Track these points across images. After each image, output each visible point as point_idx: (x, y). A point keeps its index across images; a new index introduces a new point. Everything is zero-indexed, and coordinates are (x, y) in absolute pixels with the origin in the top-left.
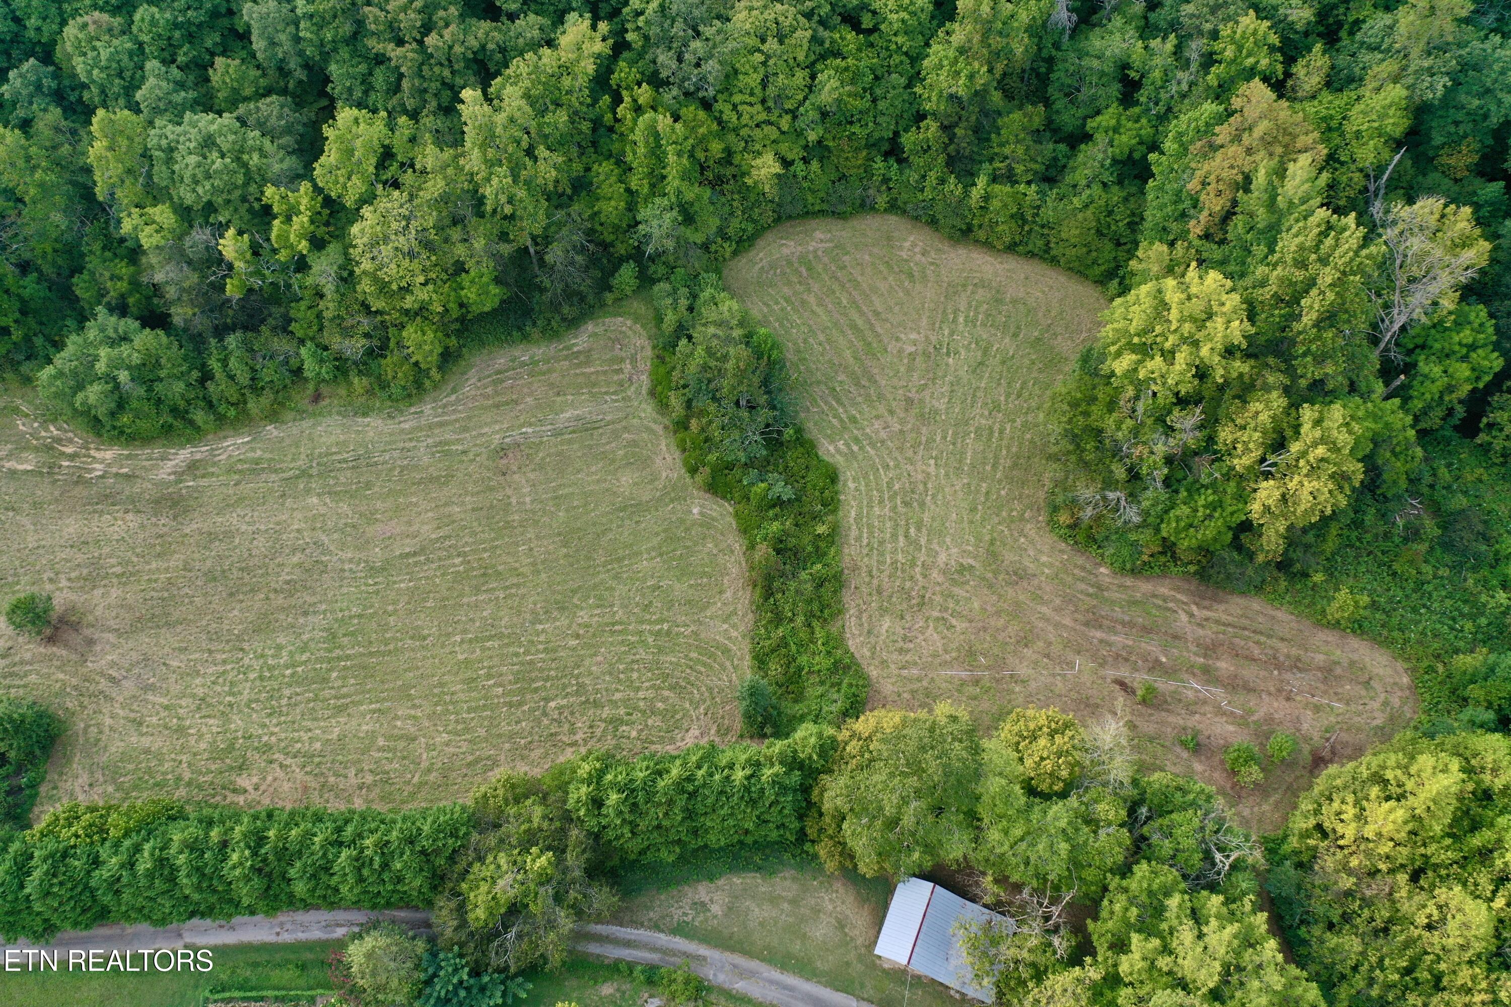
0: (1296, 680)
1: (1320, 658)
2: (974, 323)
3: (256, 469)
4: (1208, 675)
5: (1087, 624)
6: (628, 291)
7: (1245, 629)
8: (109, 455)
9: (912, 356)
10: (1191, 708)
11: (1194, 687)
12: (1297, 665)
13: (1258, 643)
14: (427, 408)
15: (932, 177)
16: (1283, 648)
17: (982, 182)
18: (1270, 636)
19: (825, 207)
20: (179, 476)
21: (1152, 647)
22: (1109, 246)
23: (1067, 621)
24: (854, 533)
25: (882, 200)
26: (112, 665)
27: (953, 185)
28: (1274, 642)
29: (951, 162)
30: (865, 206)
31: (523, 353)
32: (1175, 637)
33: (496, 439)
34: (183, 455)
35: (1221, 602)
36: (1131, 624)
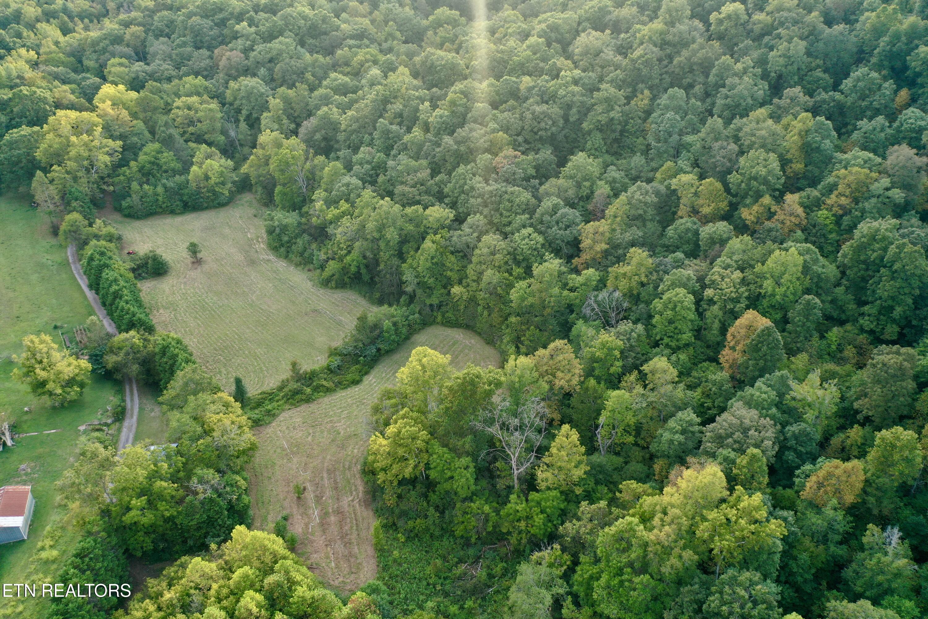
0: (339, 547)
1: (356, 550)
4: (325, 515)
5: (328, 470)
7: (356, 520)
10: (305, 514)
11: (316, 513)
12: (347, 544)
13: (352, 527)
16: (354, 536)
18: (357, 530)
21: (328, 493)
23: (326, 464)
28: (355, 533)
32: (338, 499)
34: (272, 257)
35: (366, 507)
36: (335, 482)
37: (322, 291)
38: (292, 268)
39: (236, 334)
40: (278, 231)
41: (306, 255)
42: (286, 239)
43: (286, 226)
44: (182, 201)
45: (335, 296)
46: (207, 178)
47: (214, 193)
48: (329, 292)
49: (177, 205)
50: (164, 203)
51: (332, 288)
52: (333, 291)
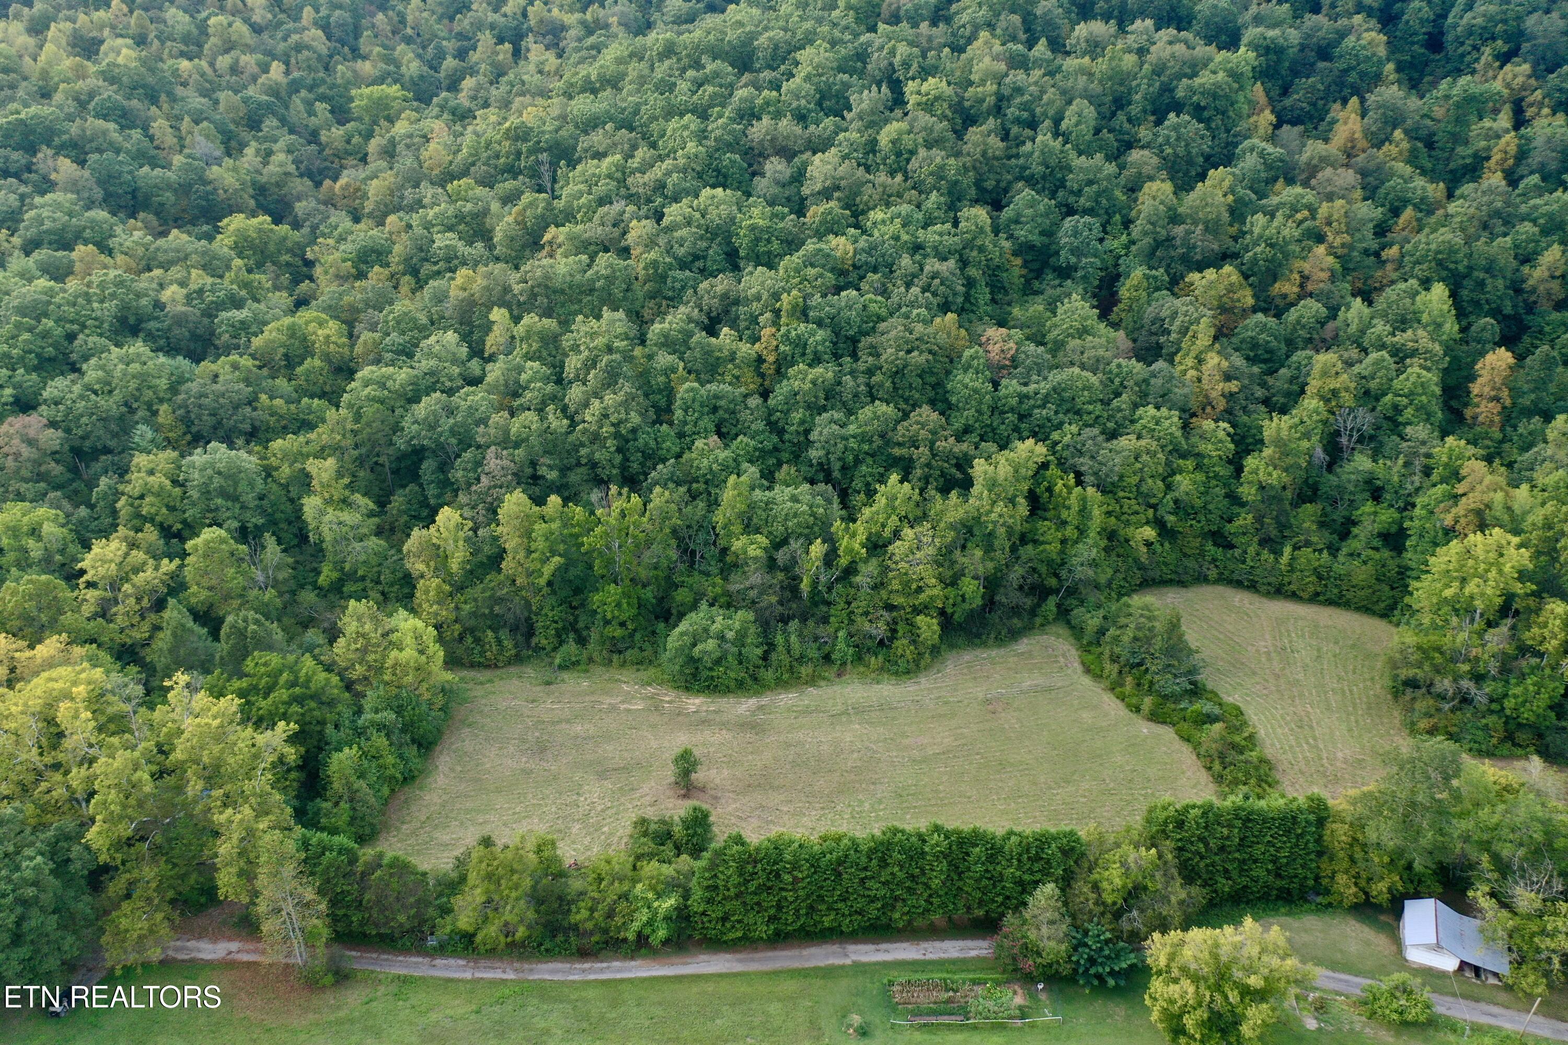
2: (1303, 636)
3: (807, 711)
6: (1051, 618)
8: (697, 701)
9: (1268, 654)
14: (923, 680)
15: (1252, 550)
17: (1287, 550)
19: (1173, 576)
20: (753, 713)
22: (1387, 588)
24: (1268, 742)
25: (1213, 573)
26: (737, 809)
27: (1266, 554)
29: (1263, 542)
30: (1201, 579)
31: (983, 653)
33: (981, 696)
38: (813, 690)
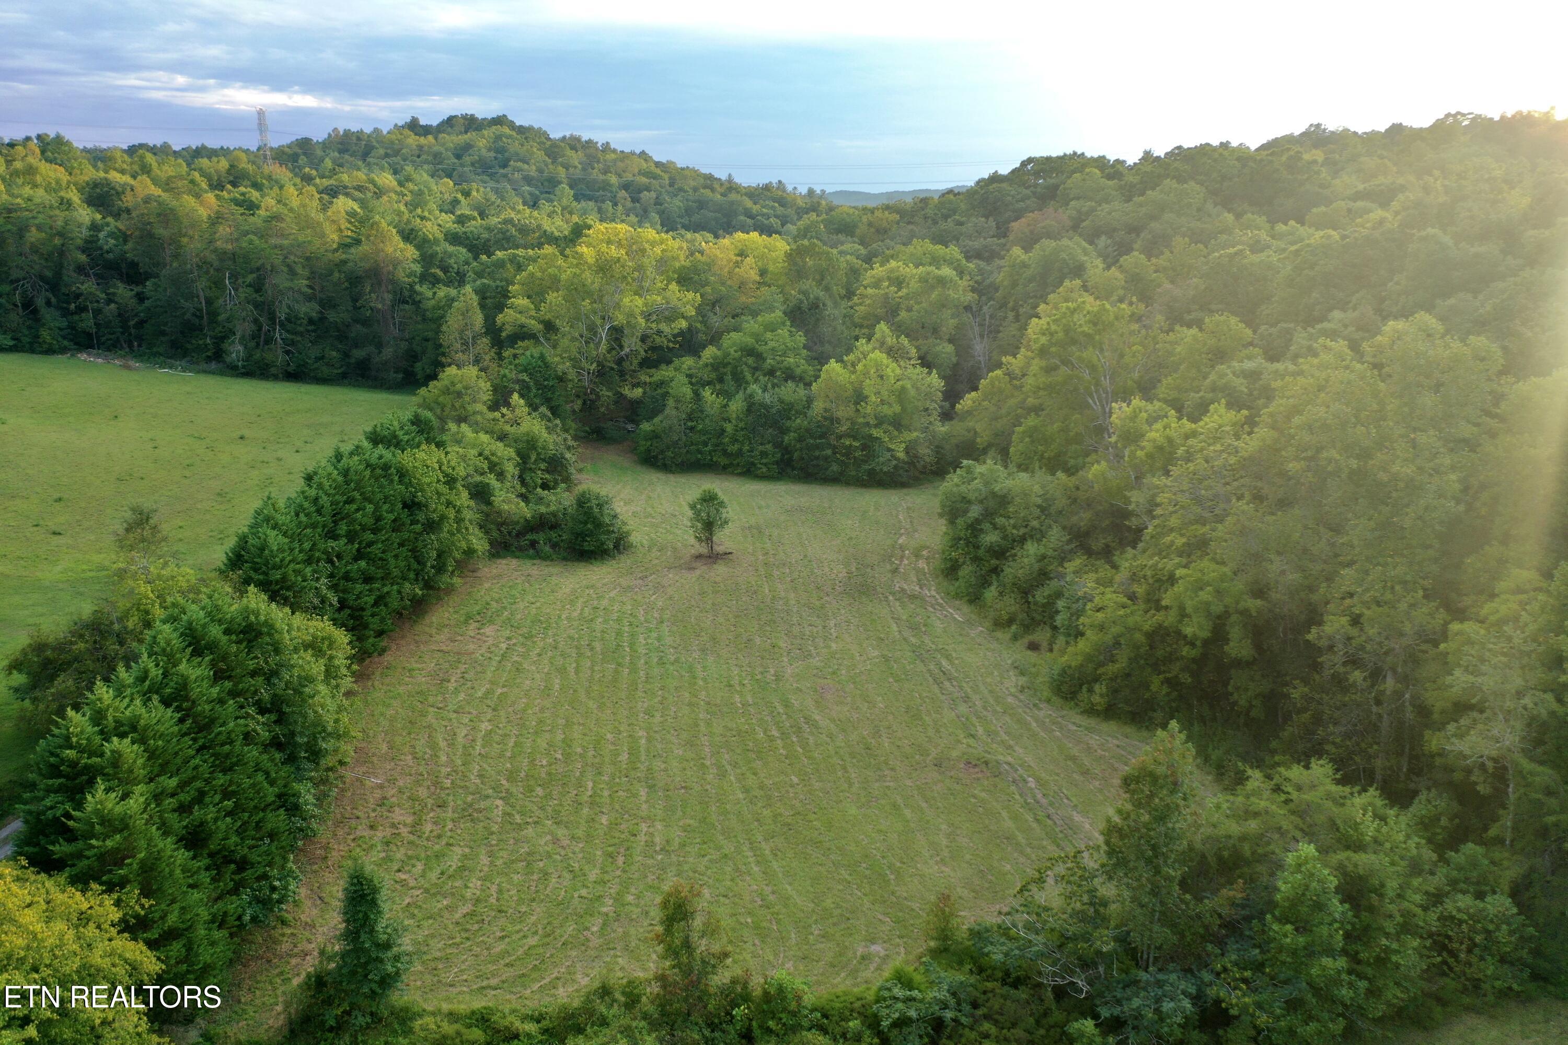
37: (1045, 712)
38: (978, 631)
39: (633, 752)
40: (975, 512)
41: (1040, 596)
42: (991, 538)
43: (1003, 500)
44: (778, 445)
45: (1094, 740)
46: (859, 398)
47: (869, 444)
48: (1075, 721)
49: (764, 454)
50: (735, 440)
51: (1091, 711)
52: (1092, 722)
